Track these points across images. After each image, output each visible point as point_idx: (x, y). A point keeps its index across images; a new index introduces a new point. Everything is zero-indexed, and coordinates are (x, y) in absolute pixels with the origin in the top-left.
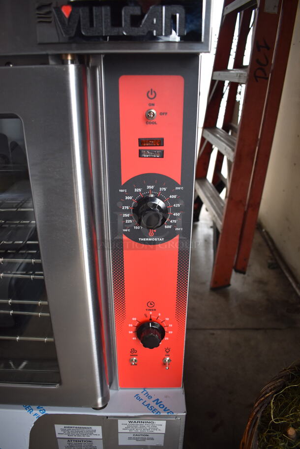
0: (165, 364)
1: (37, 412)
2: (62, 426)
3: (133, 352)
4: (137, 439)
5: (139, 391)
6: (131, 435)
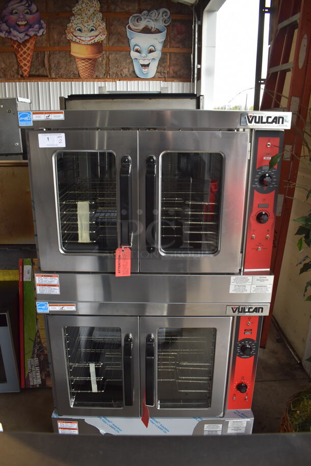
0: (246, 399)
1: (199, 419)
2: (207, 425)
3: (235, 395)
4: (234, 430)
5: (235, 410)
6: (233, 428)
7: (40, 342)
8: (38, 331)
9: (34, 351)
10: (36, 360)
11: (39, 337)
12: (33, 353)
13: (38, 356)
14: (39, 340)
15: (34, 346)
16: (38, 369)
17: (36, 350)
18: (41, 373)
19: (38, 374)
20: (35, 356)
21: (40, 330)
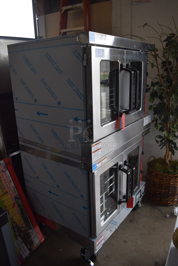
7: (17, 225)
8: (12, 219)
9: (15, 234)
10: (20, 239)
11: (14, 222)
12: (16, 236)
13: (20, 236)
14: (15, 224)
15: (14, 231)
16: (23, 244)
17: (16, 232)
18: (26, 245)
19: (25, 247)
20: (18, 237)
21: (13, 218)
